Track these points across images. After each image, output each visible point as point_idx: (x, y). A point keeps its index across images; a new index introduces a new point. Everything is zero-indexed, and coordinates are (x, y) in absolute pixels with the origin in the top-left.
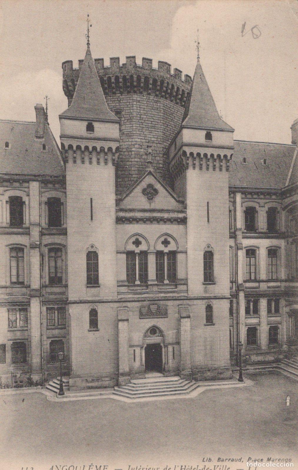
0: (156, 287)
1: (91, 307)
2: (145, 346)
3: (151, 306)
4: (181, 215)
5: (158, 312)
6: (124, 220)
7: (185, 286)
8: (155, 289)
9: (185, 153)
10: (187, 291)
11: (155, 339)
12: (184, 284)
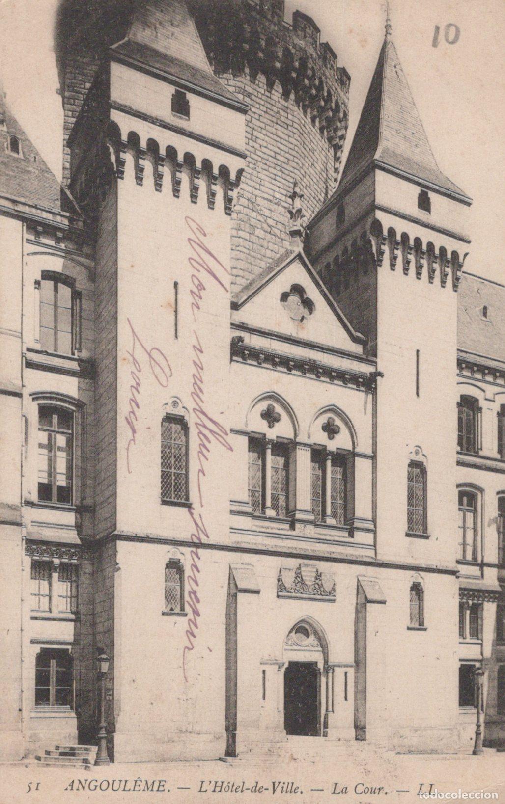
0: (312, 527)
1: (170, 556)
2: (286, 665)
3: (303, 569)
4: (366, 369)
5: (317, 586)
6: (246, 352)
7: (371, 535)
8: (311, 531)
9: (377, 226)
10: (375, 545)
11: (307, 652)
12: (368, 530)
